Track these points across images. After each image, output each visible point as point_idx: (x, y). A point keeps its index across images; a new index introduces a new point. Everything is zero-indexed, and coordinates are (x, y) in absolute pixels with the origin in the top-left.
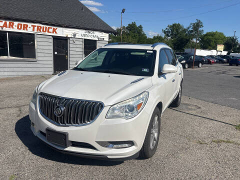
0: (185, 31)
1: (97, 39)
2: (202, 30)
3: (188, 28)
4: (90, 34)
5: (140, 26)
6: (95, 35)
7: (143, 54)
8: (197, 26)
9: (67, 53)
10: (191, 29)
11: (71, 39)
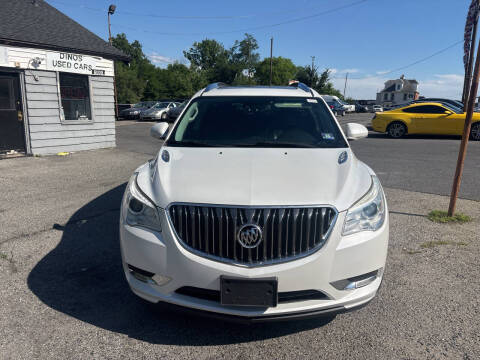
0: (226, 54)
1: (90, 73)
2: (258, 55)
3: (233, 50)
4: (73, 62)
5: (137, 42)
6: (83, 63)
7: (299, 105)
8: (247, 46)
9: (21, 105)
10: (237, 51)
11: (27, 73)
